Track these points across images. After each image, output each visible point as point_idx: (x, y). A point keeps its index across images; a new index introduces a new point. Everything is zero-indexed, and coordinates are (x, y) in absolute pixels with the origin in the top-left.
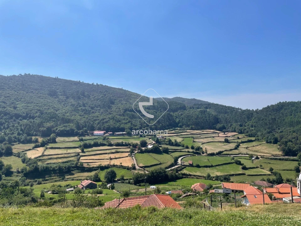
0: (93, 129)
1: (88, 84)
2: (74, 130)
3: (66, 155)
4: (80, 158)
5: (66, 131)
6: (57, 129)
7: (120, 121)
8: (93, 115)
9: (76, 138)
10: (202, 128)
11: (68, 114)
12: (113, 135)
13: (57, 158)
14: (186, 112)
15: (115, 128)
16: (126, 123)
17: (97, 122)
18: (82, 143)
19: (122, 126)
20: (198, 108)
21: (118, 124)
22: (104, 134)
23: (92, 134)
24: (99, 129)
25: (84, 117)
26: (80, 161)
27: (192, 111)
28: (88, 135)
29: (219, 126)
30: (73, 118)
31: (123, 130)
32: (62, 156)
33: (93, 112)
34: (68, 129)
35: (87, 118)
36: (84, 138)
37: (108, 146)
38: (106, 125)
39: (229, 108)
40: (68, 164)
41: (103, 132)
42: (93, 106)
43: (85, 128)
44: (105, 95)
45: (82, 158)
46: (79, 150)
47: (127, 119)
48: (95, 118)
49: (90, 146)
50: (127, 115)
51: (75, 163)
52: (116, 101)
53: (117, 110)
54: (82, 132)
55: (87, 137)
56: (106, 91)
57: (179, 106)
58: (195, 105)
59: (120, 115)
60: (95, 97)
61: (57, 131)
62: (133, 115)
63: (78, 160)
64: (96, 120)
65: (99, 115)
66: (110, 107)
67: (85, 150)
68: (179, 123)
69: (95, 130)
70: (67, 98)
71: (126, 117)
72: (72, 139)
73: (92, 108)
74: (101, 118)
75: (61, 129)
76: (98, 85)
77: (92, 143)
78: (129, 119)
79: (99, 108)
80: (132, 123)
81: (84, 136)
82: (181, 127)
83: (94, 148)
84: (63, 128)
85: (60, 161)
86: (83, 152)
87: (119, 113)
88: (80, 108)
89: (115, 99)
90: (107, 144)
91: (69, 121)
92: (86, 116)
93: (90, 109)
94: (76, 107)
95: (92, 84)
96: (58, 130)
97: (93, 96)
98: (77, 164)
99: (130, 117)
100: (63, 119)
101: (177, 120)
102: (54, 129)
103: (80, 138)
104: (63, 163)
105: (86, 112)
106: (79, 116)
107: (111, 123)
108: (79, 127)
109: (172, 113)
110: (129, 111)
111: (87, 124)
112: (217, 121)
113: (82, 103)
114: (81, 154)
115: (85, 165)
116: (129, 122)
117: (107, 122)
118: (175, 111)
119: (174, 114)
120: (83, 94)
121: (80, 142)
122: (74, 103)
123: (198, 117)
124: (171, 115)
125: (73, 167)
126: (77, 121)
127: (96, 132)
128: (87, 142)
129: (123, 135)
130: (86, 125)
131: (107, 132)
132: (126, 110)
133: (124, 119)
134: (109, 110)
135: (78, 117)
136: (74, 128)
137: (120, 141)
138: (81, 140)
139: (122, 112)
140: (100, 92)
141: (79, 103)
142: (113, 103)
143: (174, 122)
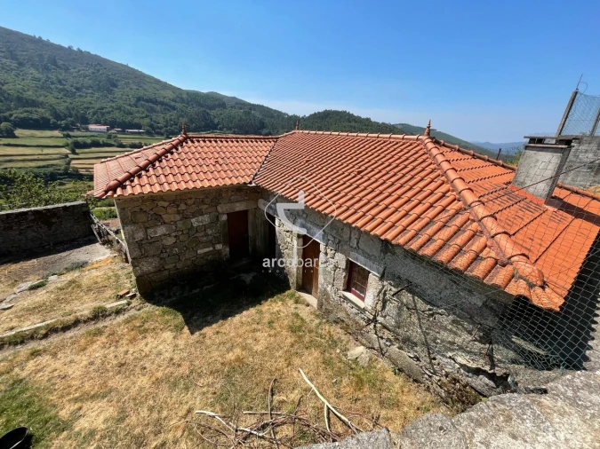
0: (86, 121)
1: (61, 48)
2: (49, 120)
3: (41, 157)
4: (70, 162)
5: (31, 119)
6: (11, 115)
7: (131, 114)
8: (82, 99)
9: (56, 133)
10: (247, 133)
11: (30, 93)
12: (123, 132)
13: (23, 161)
14: (227, 111)
15: (124, 122)
16: (143, 118)
17: (91, 111)
18: (70, 141)
19: (136, 121)
20: (241, 109)
21: (128, 119)
22: (108, 130)
23: (87, 130)
24: (98, 122)
25: (64, 102)
26: (72, 166)
27: (233, 111)
28: (78, 129)
29: (265, 131)
30: (41, 99)
31: (139, 127)
32: (36, 157)
33: (80, 96)
34: (35, 117)
35: (71, 103)
36: (71, 133)
37: (118, 147)
38: (108, 117)
39: (275, 111)
40: (51, 169)
41: (105, 127)
42: (79, 85)
43: (69, 119)
44: (98, 71)
45: (73, 162)
46: (65, 151)
47: (143, 112)
48: (85, 105)
49: (85, 146)
50: (143, 106)
51: (63, 168)
52: (119, 83)
53: (124, 97)
54: (66, 124)
55: (76, 133)
56: (98, 64)
57: (217, 103)
58: (237, 103)
59: (130, 105)
60: (79, 71)
61: (12, 118)
62: (152, 108)
63: (69, 163)
64: (88, 108)
65: (92, 100)
66: (110, 92)
67: (77, 151)
68: (218, 124)
69: (89, 123)
70: (21, 64)
71: (141, 109)
72: (49, 133)
73: (78, 89)
74: (98, 106)
75: (22, 116)
76: (81, 52)
77: (89, 141)
78: (146, 112)
79: (90, 91)
80: (151, 119)
81: (72, 130)
82: (221, 129)
83: (93, 149)
84: (25, 115)
85: (33, 164)
86: (74, 153)
87: (128, 102)
88: (53, 86)
89: (117, 80)
90: (115, 144)
91: (34, 104)
92: (69, 100)
93: (74, 90)
94: (43, 83)
95: (69, 48)
96: (16, 118)
97: (75, 68)
98: (66, 169)
99: (147, 110)
100: (19, 99)
101: (216, 121)
102: (5, 114)
103: (65, 133)
104: (39, 167)
105: (67, 94)
106: (53, 99)
107: (117, 115)
108: (57, 116)
109: (208, 111)
110: (144, 100)
111: (73, 113)
112: (263, 126)
113: (55, 78)
114: (71, 156)
115: (83, 172)
116: (147, 116)
117: (109, 113)
118: (212, 108)
119: (212, 113)
120: (54, 63)
121: (65, 139)
122: (37, 76)
123: (241, 118)
124: (208, 113)
125: (61, 174)
126: (51, 106)
127: (92, 127)
128: (79, 139)
129: (140, 133)
130: (71, 114)
131: (112, 127)
132: (139, 99)
133: (138, 112)
134: (109, 96)
135: (51, 100)
136: (47, 115)
137: (137, 141)
138: (68, 136)
139: (133, 101)
140: (88, 64)
141: (49, 78)
142: (115, 86)
143: (212, 122)
